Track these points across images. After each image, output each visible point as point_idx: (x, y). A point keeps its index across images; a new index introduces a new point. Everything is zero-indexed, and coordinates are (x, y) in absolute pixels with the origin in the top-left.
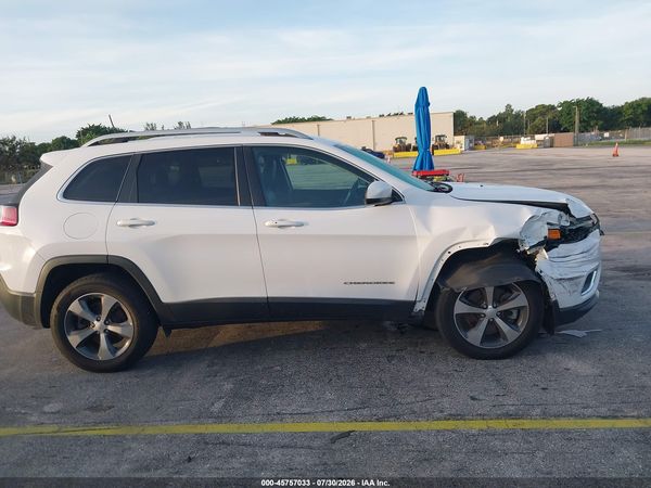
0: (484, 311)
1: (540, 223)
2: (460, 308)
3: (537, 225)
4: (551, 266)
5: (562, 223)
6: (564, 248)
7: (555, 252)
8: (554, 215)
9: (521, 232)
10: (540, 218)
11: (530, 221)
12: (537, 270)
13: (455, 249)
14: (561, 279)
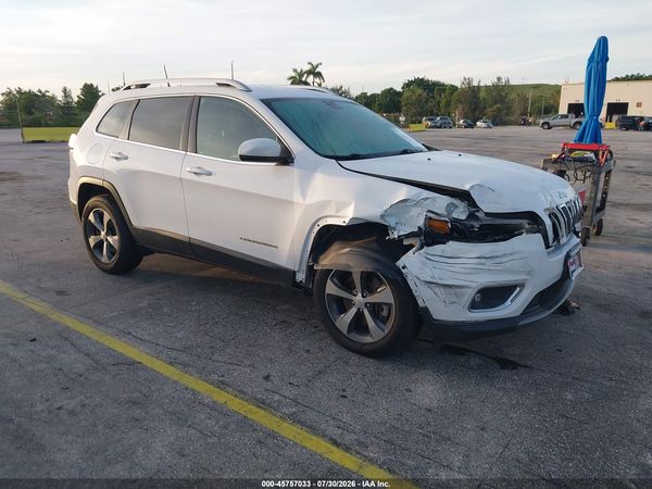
0: (354, 298)
1: (418, 210)
2: (331, 288)
3: (414, 211)
4: (424, 264)
5: (455, 215)
6: (452, 247)
7: (438, 249)
8: (441, 203)
9: (382, 216)
10: (417, 204)
11: (403, 204)
12: (400, 263)
13: (322, 223)
14: (431, 283)
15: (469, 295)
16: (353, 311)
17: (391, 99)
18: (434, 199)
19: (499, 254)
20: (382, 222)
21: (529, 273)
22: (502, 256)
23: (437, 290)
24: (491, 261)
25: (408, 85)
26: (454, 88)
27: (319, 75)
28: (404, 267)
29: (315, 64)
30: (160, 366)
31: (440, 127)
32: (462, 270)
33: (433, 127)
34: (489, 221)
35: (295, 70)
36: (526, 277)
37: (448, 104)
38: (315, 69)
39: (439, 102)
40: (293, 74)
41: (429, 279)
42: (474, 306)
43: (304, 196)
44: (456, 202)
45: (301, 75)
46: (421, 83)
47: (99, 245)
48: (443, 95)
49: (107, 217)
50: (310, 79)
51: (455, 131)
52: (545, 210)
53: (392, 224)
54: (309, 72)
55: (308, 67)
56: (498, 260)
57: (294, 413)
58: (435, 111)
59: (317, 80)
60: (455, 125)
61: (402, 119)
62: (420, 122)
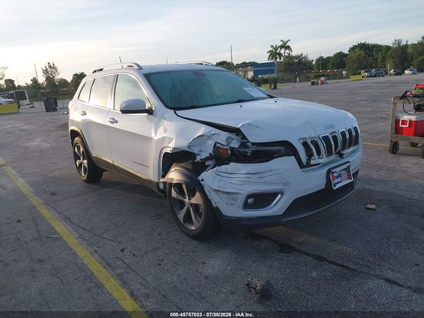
0: (185, 200)
1: (210, 142)
2: (174, 194)
3: (208, 143)
4: (214, 178)
5: (232, 145)
6: (232, 166)
7: (224, 167)
8: (223, 137)
9: (189, 146)
10: (209, 137)
11: (200, 139)
12: (200, 178)
13: (164, 152)
14: (217, 191)
15: (241, 199)
16: (185, 209)
17: (341, 59)
18: (218, 134)
19: (261, 171)
20: (189, 150)
21: (285, 184)
22: (263, 172)
23: (221, 195)
24: (255, 176)
25: (353, 49)
26: (388, 48)
27: (288, 48)
28: (202, 180)
29: (285, 40)
30: (71, 239)
31: (375, 76)
32: (236, 182)
33: (370, 77)
34: (254, 148)
35: (272, 46)
36: (283, 187)
37: (384, 59)
38: (285, 44)
39: (377, 59)
40: (271, 49)
41: (217, 189)
42: (246, 206)
43: (156, 133)
44: (233, 136)
45: (276, 49)
46: (363, 46)
47: (81, 165)
48: (380, 53)
49: (82, 149)
50: (282, 51)
51: (386, 78)
52: (299, 139)
53: (196, 152)
54: (282, 47)
55: (281, 43)
56: (260, 175)
57: (122, 273)
58: (374, 65)
59: (287, 51)
60: (386, 74)
61: (344, 72)
62: (360, 74)
